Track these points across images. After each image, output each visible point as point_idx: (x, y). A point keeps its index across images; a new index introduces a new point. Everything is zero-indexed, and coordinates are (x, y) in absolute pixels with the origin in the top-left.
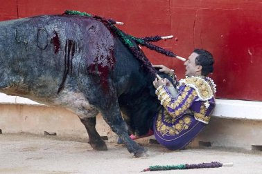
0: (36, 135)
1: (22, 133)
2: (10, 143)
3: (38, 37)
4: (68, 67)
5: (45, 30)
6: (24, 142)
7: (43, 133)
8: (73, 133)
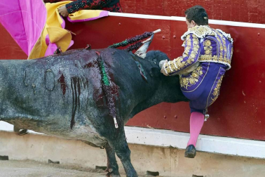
0: (40, 163)
1: (27, 160)
2: (15, 169)
3: (45, 78)
4: (76, 104)
5: (52, 72)
6: (29, 169)
7: (47, 161)
8: (75, 162)
